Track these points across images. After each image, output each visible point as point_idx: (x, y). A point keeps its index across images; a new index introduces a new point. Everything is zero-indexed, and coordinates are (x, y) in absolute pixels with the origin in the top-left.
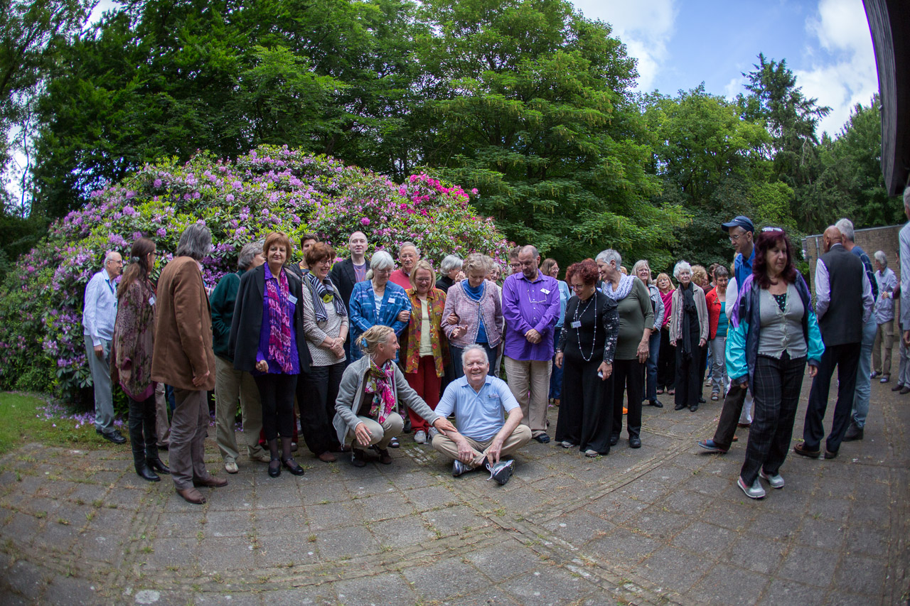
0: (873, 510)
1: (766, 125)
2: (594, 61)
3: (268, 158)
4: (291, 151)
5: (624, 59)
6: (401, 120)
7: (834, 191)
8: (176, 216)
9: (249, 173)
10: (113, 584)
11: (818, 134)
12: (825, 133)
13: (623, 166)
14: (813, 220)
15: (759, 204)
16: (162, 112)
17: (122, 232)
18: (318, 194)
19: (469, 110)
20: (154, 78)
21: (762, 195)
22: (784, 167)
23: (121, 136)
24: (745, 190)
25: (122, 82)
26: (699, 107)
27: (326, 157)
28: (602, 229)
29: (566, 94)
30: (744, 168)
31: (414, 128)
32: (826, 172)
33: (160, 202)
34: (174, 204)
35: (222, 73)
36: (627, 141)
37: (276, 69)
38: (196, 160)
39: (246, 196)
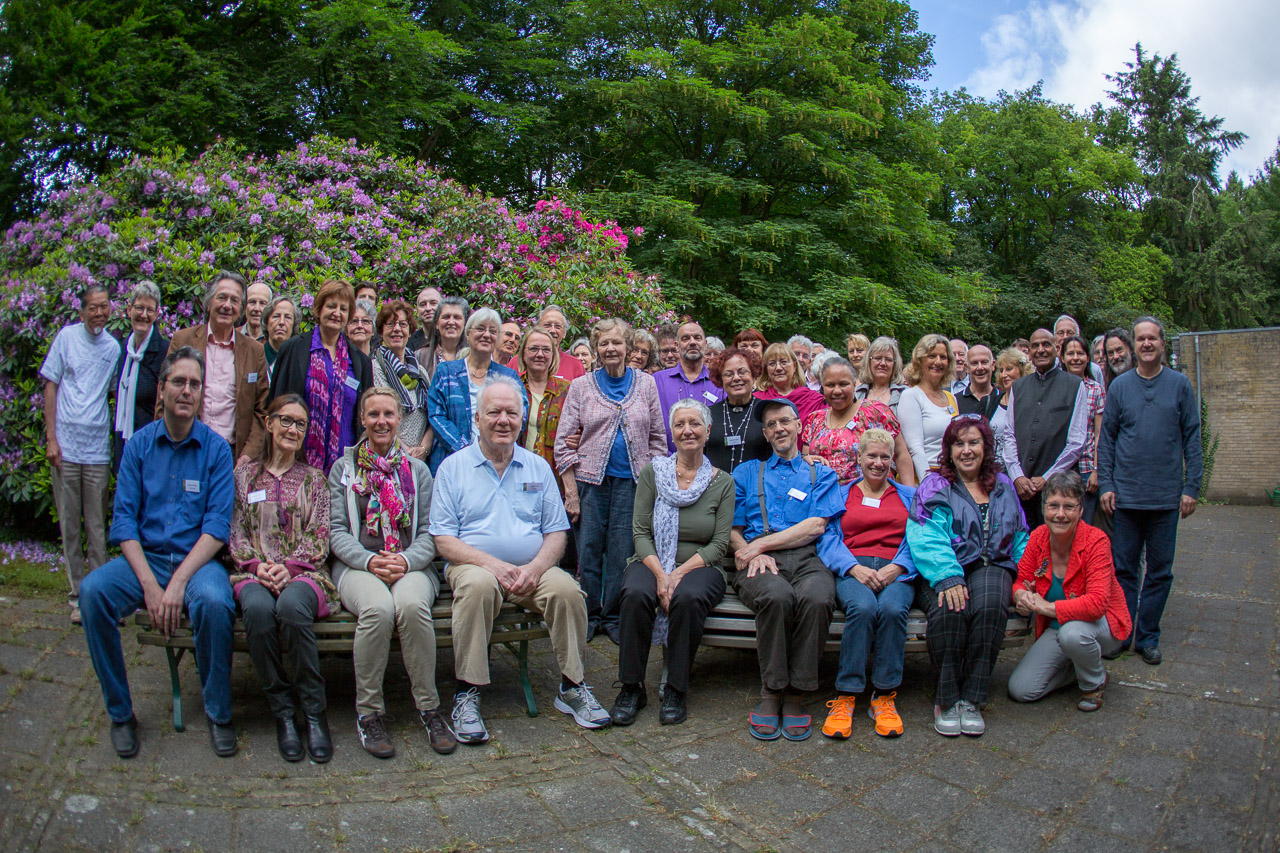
0: (1225, 779)
1: (1136, 155)
2: (863, 35)
3: (325, 158)
4: (362, 148)
5: (912, 34)
6: (546, 109)
7: (1239, 264)
8: (172, 244)
9: (293, 180)
10: (38, 783)
11: (1222, 172)
12: (1233, 174)
13: (891, 205)
14: (1200, 308)
15: (1113, 278)
16: (173, 70)
17: (90, 262)
18: (396, 221)
19: (653, 100)
20: (166, 12)
21: (1118, 264)
22: (1159, 224)
23: (106, 104)
24: (1091, 255)
25: (118, 15)
26: (1029, 119)
27: (415, 162)
28: (847, 303)
29: (810, 86)
30: (1093, 221)
31: (564, 123)
32: (1228, 234)
33: (151, 219)
34: (171, 224)
35: (272, 13)
36: (903, 165)
37: (357, 13)
38: (214, 153)
39: (282, 218)
